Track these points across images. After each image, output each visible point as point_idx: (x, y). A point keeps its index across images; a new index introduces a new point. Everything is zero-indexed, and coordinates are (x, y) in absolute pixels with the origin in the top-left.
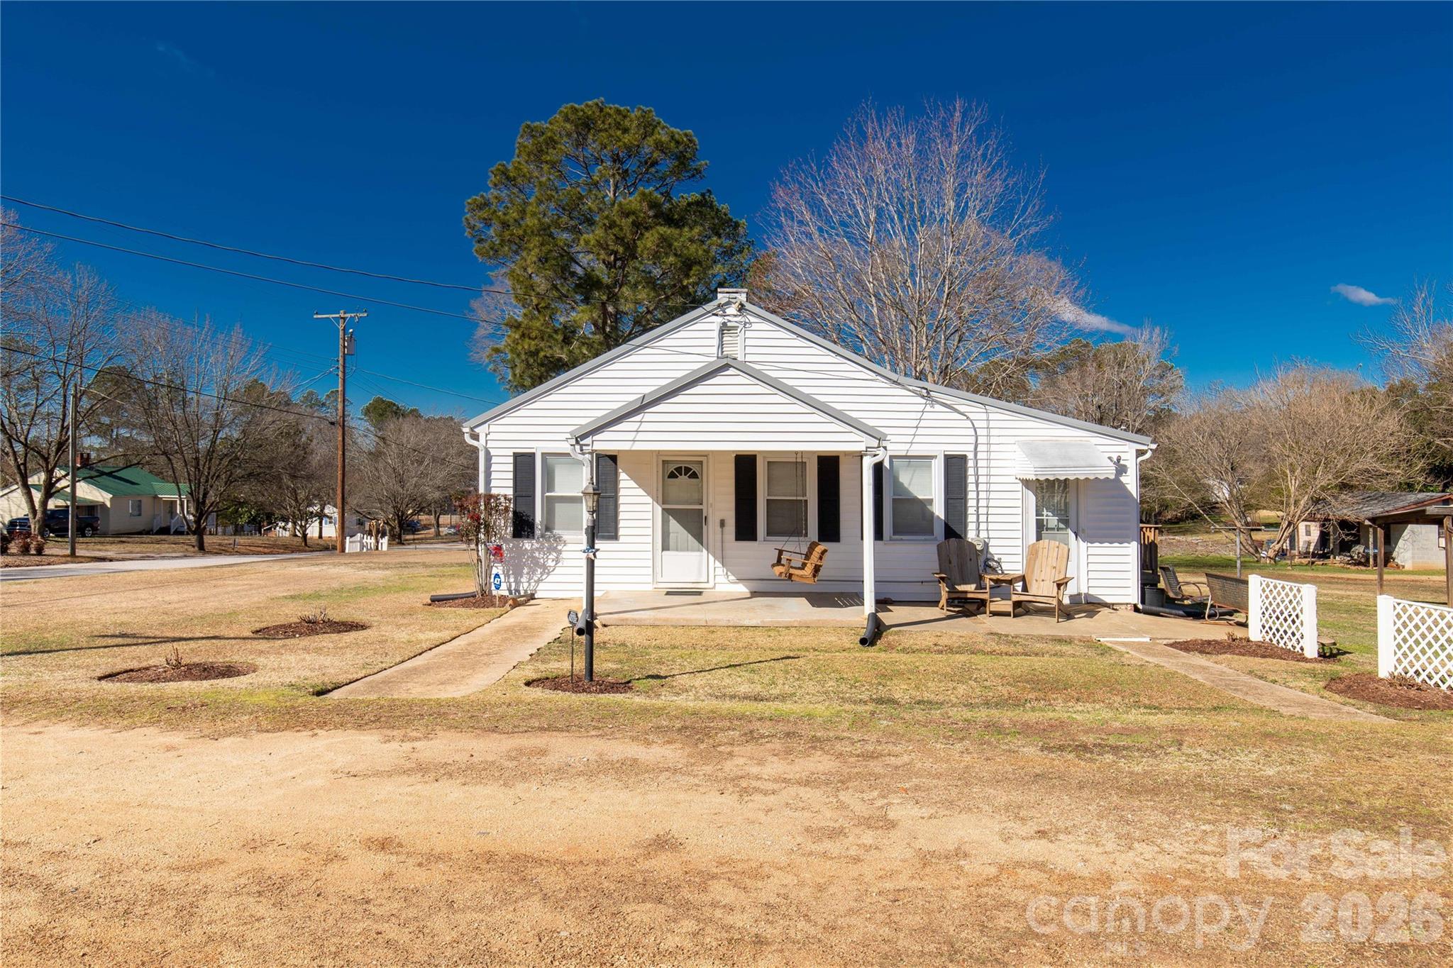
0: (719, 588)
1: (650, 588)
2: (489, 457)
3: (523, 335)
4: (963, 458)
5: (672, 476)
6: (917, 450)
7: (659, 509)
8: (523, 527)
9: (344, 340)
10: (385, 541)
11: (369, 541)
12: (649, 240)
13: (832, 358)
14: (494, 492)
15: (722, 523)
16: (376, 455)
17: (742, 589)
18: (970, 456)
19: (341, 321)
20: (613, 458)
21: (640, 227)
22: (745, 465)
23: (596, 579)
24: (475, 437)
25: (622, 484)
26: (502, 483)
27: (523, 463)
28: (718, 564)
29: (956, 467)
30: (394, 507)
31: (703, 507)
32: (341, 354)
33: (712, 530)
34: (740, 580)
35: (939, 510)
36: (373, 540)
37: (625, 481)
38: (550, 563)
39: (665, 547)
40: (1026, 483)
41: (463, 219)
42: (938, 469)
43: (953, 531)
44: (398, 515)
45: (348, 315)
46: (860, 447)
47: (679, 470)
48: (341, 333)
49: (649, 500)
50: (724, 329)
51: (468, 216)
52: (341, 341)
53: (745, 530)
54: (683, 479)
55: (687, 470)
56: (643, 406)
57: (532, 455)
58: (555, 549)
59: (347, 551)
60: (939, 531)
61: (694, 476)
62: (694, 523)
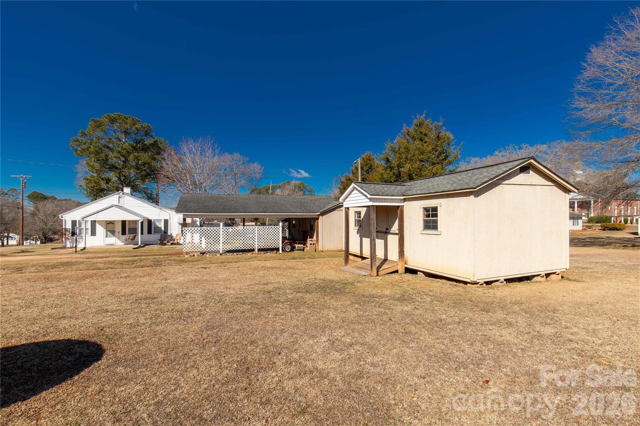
0: (118, 244)
1: (103, 244)
2: (65, 221)
3: (89, 182)
4: (168, 220)
5: (108, 224)
6: (159, 219)
7: (105, 230)
8: (73, 234)
9: (23, 183)
10: (39, 242)
11: (33, 242)
12: (131, 157)
13: (142, 203)
14: (67, 228)
15: (119, 232)
16: (33, 214)
17: (123, 244)
18: (169, 219)
19: (21, 178)
20: (95, 221)
21: (129, 153)
22: (124, 223)
23: (86, 243)
24: (62, 217)
25: (97, 226)
26: (69, 226)
27: (74, 223)
28: (118, 240)
29: (166, 222)
30: (42, 233)
31: (115, 229)
32: (21, 188)
33: (116, 233)
34: (122, 242)
35: (163, 229)
36: (34, 242)
37: (97, 225)
38: (81, 241)
39: (107, 237)
40: (179, 224)
41: (69, 144)
42: (163, 222)
43: (166, 232)
44: (44, 235)
45: (25, 176)
46: (138, 219)
47: (110, 223)
48: (21, 181)
49: (103, 228)
50: (119, 197)
51: (71, 143)
52: (21, 184)
53: (124, 233)
54: (111, 224)
55: (112, 223)
56: (97, 212)
57: (76, 221)
58: (82, 238)
59: (24, 245)
60: (163, 232)
61: (113, 224)
62: (113, 232)
